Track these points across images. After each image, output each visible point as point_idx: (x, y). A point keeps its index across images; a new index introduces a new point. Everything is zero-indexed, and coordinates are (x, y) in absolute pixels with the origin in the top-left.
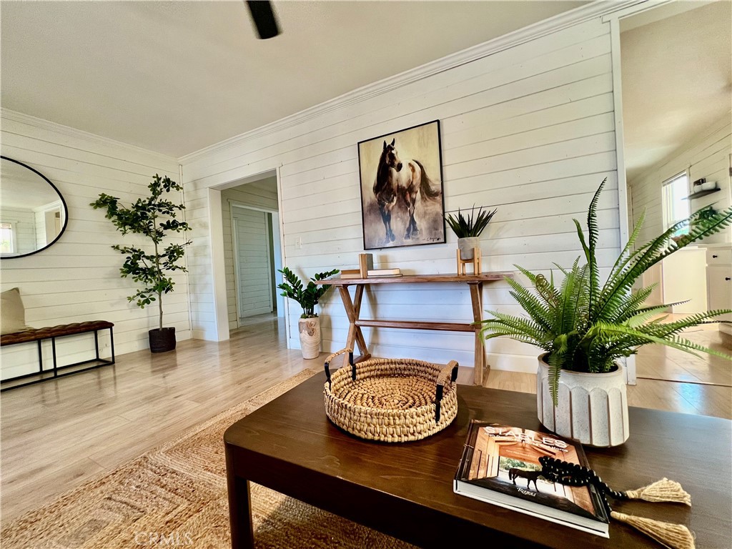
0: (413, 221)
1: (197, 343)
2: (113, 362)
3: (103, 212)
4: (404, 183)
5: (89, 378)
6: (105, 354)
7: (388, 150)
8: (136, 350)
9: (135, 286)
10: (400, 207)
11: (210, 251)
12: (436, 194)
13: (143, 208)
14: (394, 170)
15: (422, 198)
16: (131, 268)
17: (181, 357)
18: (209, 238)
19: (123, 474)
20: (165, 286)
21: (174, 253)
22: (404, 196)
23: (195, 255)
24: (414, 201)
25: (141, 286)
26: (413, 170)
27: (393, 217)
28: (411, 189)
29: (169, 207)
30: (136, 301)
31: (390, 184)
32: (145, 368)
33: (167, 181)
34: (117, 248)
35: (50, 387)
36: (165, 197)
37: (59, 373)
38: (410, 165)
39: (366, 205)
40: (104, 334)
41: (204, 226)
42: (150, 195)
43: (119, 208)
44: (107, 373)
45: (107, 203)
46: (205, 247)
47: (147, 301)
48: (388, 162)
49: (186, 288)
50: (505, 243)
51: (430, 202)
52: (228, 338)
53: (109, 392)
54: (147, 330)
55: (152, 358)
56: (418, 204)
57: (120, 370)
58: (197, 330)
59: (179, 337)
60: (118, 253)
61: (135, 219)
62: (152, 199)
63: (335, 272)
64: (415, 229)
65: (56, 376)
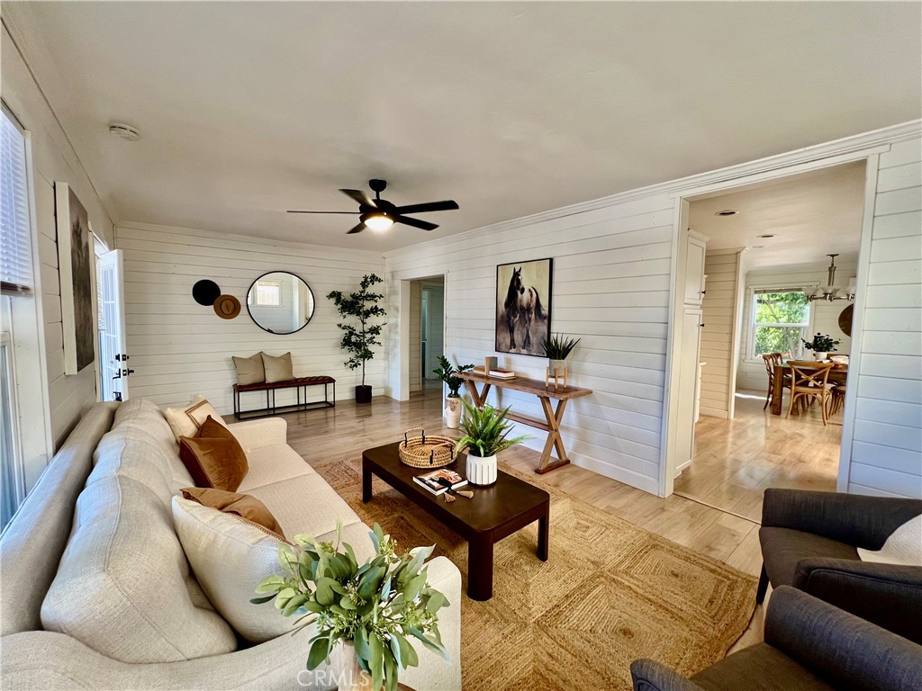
0: (528, 336)
1: (387, 399)
2: (334, 406)
3: (333, 300)
4: (525, 304)
5: (320, 414)
6: (330, 399)
7: (516, 274)
8: (348, 398)
9: (349, 355)
10: (521, 322)
11: (399, 329)
12: (545, 318)
13: (357, 298)
14: (519, 293)
15: (536, 318)
16: (347, 342)
17: (374, 409)
18: (399, 319)
19: (333, 465)
20: (368, 355)
21: (375, 330)
22: (524, 314)
23: (390, 331)
24: (530, 320)
25: (352, 355)
26: (531, 295)
27: (516, 329)
28: (529, 309)
29: (372, 297)
30: (349, 364)
31: (516, 302)
32: (351, 413)
33: (373, 276)
34: (340, 325)
35: (302, 415)
36: (370, 290)
37: (308, 408)
38: (530, 290)
39: (499, 316)
40: (330, 386)
41: (397, 309)
42: (361, 289)
43: (343, 298)
44: (331, 413)
45: (336, 295)
46: (396, 326)
47: (356, 366)
48: (515, 286)
49: (382, 355)
50: (589, 365)
51: (540, 323)
52: (408, 399)
53: (331, 425)
54: (355, 385)
55: (357, 406)
56: (533, 323)
57: (338, 412)
58: (388, 389)
59: (374, 393)
60: (340, 329)
61: (350, 305)
62: (362, 292)
63: (472, 366)
64: (529, 343)
65: (306, 410)
